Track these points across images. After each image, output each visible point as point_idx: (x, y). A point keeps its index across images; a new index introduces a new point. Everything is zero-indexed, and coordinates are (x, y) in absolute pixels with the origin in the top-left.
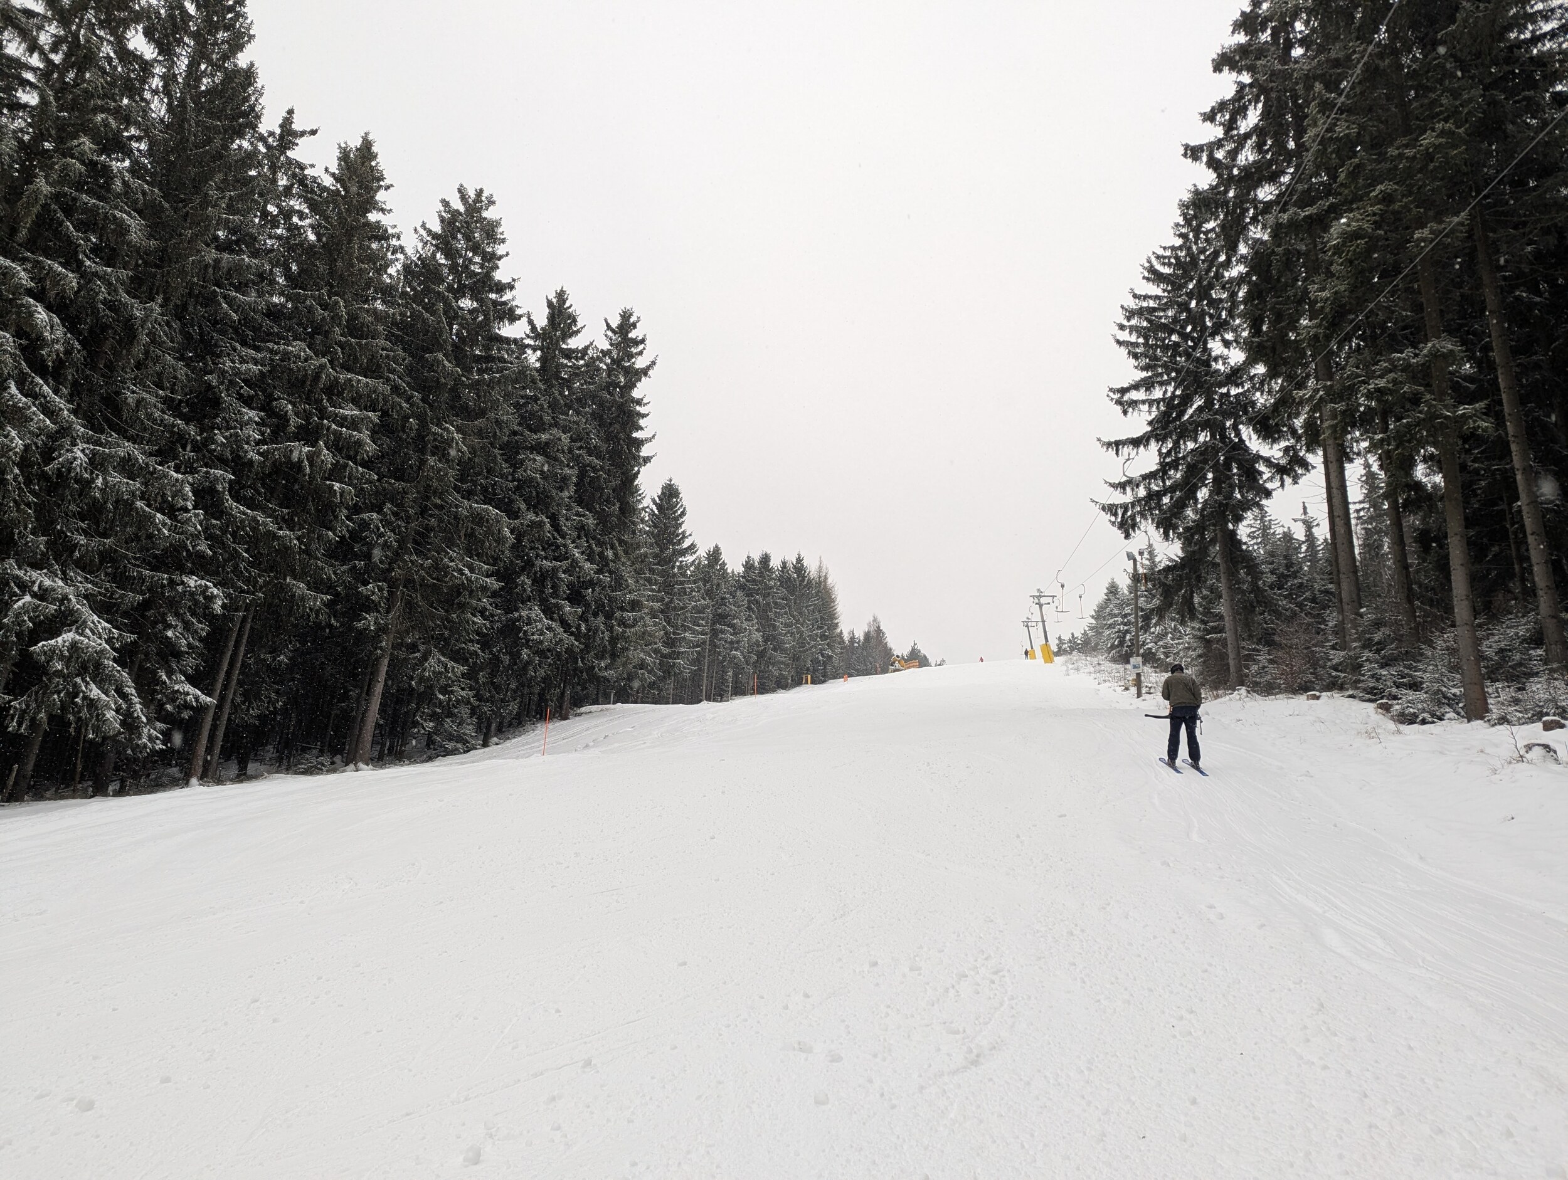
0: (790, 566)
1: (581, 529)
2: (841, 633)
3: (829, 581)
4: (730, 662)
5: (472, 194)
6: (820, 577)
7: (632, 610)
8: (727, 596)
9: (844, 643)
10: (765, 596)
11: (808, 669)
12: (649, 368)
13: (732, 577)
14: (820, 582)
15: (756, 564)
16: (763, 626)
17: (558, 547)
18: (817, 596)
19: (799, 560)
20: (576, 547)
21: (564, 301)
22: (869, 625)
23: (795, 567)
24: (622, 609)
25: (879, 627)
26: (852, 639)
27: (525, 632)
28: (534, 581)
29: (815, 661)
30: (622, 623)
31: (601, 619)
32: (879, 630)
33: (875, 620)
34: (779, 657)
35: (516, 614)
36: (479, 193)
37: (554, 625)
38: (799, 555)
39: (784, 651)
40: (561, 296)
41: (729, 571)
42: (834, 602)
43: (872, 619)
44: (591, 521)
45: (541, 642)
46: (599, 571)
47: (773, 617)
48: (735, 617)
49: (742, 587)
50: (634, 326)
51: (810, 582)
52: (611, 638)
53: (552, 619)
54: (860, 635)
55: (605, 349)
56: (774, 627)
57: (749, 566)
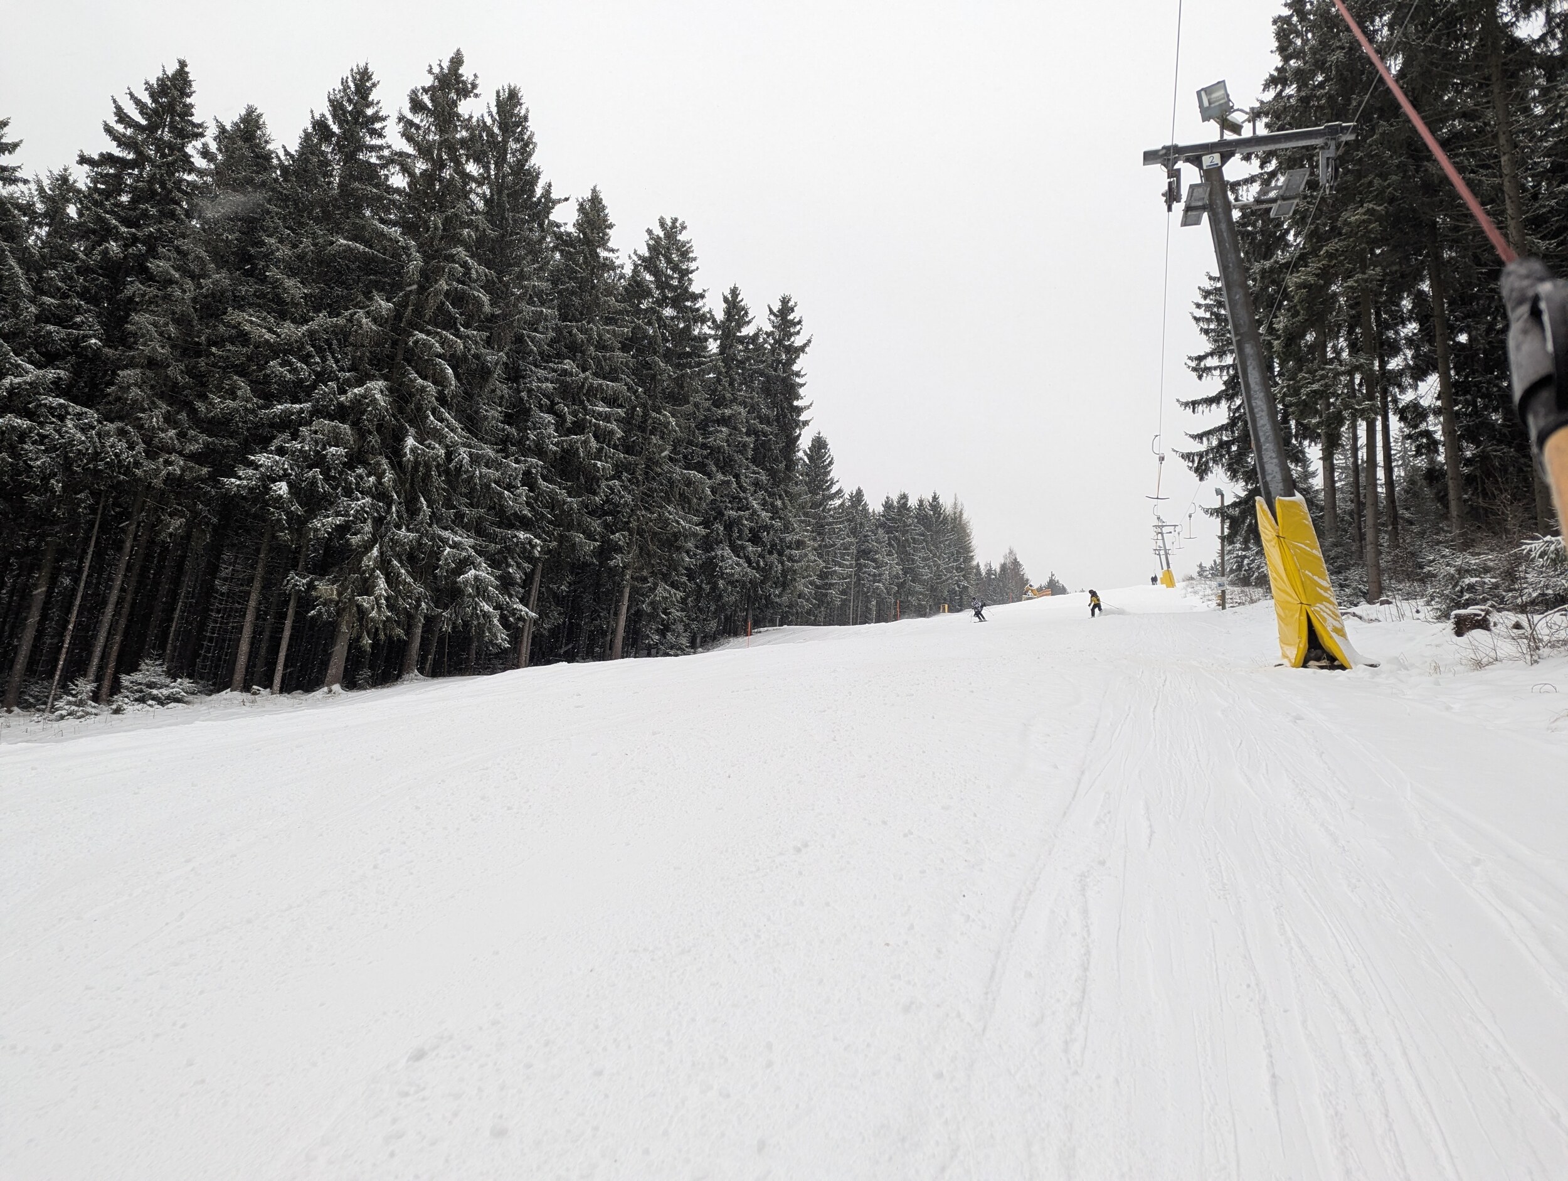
0: (926, 504)
1: (757, 484)
2: (978, 565)
3: (965, 516)
4: (874, 592)
5: (669, 223)
6: (955, 513)
7: (798, 548)
8: (869, 533)
9: (981, 575)
10: (904, 533)
11: (945, 599)
12: (805, 345)
13: (873, 516)
14: (955, 519)
15: (895, 503)
16: (902, 560)
17: (741, 500)
18: (952, 530)
19: (935, 498)
20: (755, 500)
21: (737, 295)
22: (1005, 557)
23: (931, 505)
24: (790, 547)
25: (1015, 560)
26: (989, 572)
27: (721, 567)
28: (725, 528)
29: (952, 592)
30: (791, 559)
31: (775, 555)
32: (1016, 564)
33: (1011, 552)
34: (918, 588)
35: (713, 554)
36: (675, 221)
37: (741, 561)
38: (935, 493)
39: (921, 582)
40: (734, 292)
41: (871, 511)
42: (969, 536)
43: (1008, 551)
44: (764, 477)
45: (733, 575)
46: (772, 518)
47: (912, 551)
48: (876, 552)
49: (882, 525)
50: (792, 310)
51: (945, 518)
52: (783, 570)
53: (738, 556)
54: (996, 567)
55: (769, 331)
56: (913, 560)
57: (888, 506)
